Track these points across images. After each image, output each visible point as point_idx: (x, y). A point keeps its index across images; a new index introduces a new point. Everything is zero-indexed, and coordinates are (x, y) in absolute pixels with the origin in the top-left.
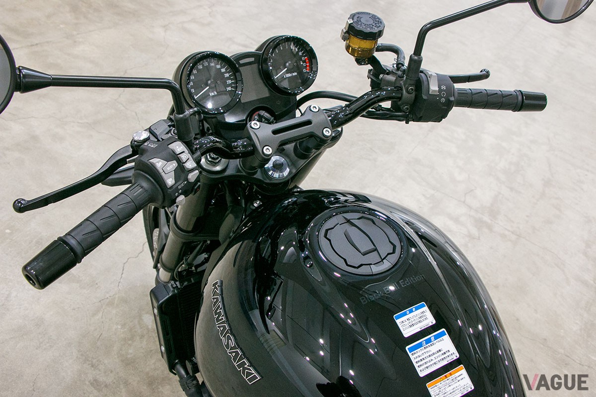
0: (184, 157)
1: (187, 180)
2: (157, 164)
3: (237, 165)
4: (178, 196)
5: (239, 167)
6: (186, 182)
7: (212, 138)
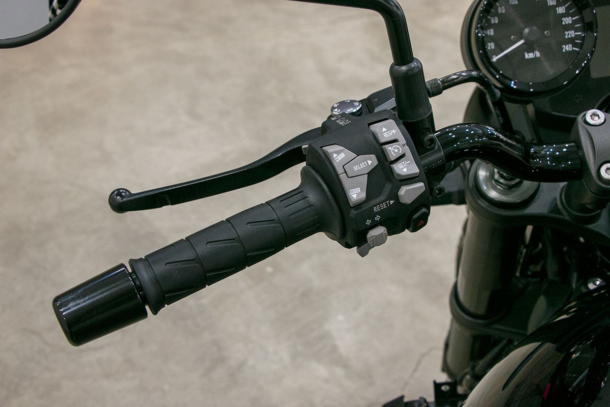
0: (393, 151)
1: (396, 198)
2: (335, 155)
3: (555, 199)
4: (372, 227)
5: (559, 203)
6: (392, 202)
7: (490, 129)
